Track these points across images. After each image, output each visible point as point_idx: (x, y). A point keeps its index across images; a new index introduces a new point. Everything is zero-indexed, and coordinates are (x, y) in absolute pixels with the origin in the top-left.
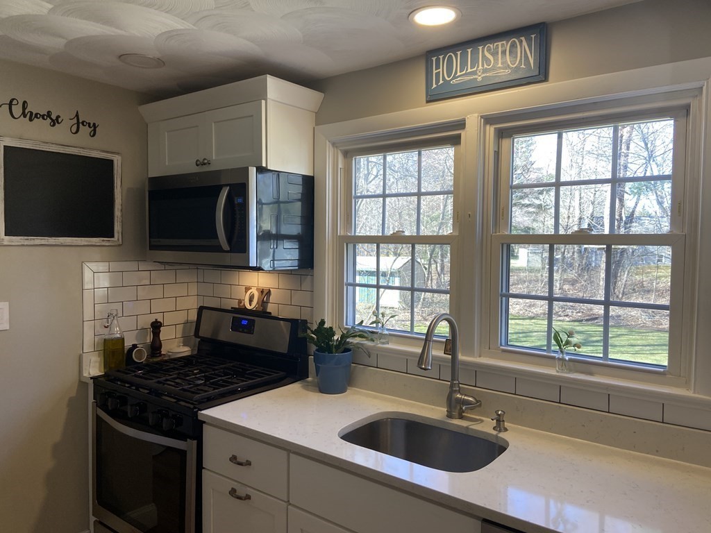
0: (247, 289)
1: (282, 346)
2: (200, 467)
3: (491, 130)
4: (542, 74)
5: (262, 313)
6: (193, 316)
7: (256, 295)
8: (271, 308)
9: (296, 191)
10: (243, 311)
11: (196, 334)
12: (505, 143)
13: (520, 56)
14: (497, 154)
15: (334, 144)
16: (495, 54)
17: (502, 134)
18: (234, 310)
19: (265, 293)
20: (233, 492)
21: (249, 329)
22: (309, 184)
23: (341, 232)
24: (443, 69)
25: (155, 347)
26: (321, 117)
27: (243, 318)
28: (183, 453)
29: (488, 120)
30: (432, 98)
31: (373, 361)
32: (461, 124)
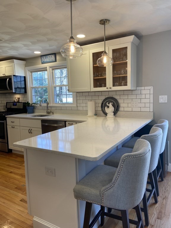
0: (15, 98)
1: (22, 107)
2: (7, 125)
3: (51, 69)
4: (56, 61)
5: (18, 102)
6: (5, 105)
7: (17, 99)
8: (20, 101)
9: (23, 79)
11: (6, 108)
12: (54, 71)
13: (52, 58)
14: (52, 73)
15: (29, 70)
16: (49, 57)
17: (53, 69)
18: (13, 102)
19: (19, 98)
20: (12, 127)
21: (16, 105)
22: (25, 77)
23: (31, 86)
24: (43, 59)
26: (26, 66)
27: (15, 103)
28: (3, 123)
29: (50, 67)
30: (42, 63)
31: (37, 108)
32: (46, 68)
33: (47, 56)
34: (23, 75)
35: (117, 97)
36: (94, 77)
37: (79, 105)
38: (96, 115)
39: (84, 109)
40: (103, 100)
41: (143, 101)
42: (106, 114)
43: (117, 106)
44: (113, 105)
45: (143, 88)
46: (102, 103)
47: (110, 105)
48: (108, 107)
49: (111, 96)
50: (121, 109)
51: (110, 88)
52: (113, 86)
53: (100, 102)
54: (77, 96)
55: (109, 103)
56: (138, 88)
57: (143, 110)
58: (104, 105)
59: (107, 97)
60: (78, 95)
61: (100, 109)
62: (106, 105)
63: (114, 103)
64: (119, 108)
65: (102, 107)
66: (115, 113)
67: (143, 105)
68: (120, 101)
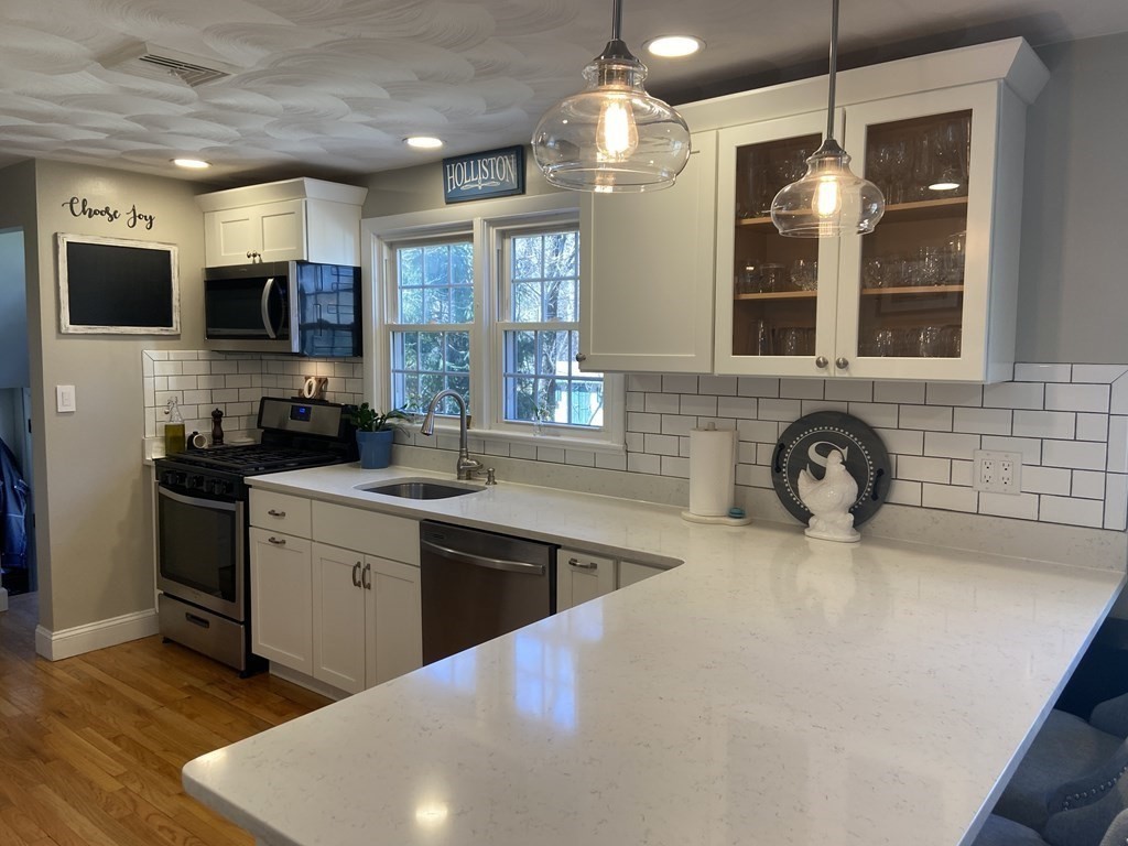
0: (307, 378)
1: (333, 430)
2: (247, 525)
3: (493, 231)
4: (521, 189)
5: (320, 400)
6: (256, 409)
7: (314, 383)
8: (329, 397)
9: (347, 281)
10: (302, 399)
11: (259, 426)
12: (508, 243)
13: (506, 170)
14: (501, 253)
15: (378, 236)
16: (488, 167)
17: (503, 235)
18: (294, 399)
19: (322, 382)
20: (272, 540)
21: (306, 417)
22: (357, 272)
23: (388, 320)
24: (454, 177)
25: (218, 436)
26: (367, 211)
27: (301, 406)
28: (232, 514)
29: (491, 223)
30: (450, 201)
31: (410, 441)
32: (470, 225)
33: (476, 165)
34: (351, 262)
35: (878, 418)
36: (739, 288)
37: (636, 445)
38: (737, 512)
39: (669, 467)
40: (783, 427)
41: (1058, 453)
42: (803, 516)
43: (880, 473)
44: (853, 466)
45: (1062, 372)
46: (781, 448)
47: (834, 463)
48: (819, 473)
49: (842, 407)
50: (903, 492)
51: (843, 365)
52: (861, 353)
53: (769, 435)
54: (627, 391)
55: (824, 451)
56: (1024, 372)
57: (1053, 510)
58: (789, 461)
59: (809, 407)
60: (635, 386)
61: (763, 476)
62: (801, 461)
63: (854, 451)
64: (888, 488)
65: (777, 468)
66: (863, 513)
67: (1060, 482)
68: (900, 444)
